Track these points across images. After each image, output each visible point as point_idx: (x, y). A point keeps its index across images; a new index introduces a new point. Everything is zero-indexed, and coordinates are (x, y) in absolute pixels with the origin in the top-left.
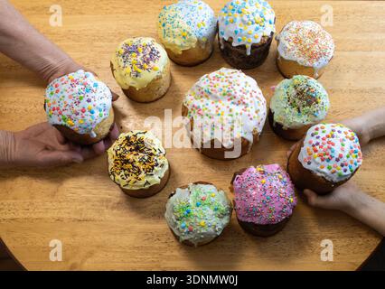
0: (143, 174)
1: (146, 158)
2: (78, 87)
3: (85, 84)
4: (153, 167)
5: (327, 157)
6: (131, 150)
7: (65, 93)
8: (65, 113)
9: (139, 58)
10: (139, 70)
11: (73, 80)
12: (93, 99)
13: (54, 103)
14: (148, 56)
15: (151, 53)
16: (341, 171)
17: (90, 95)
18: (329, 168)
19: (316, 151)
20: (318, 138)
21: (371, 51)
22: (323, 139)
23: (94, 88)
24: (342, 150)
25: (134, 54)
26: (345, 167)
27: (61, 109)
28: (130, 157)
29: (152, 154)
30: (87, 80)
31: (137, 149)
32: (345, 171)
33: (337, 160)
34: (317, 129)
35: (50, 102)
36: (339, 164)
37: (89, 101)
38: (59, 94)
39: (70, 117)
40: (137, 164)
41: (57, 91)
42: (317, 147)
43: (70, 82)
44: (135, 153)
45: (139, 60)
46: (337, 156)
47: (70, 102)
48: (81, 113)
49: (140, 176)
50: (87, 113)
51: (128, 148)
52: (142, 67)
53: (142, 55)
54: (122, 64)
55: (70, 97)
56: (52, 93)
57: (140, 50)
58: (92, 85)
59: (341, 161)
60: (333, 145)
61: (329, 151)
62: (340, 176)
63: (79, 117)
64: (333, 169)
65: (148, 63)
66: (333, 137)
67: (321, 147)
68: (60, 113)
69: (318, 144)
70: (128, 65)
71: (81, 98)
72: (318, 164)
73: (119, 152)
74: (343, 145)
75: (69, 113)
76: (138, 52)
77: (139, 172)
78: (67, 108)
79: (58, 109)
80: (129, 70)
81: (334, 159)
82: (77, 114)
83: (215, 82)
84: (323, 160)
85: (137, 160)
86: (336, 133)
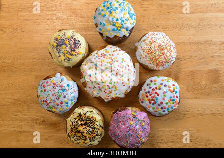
0: (88, 140)
1: (91, 130)
2: (58, 88)
3: (61, 86)
4: (95, 136)
5: (152, 102)
6: (82, 125)
7: (50, 93)
8: (50, 104)
9: (68, 49)
10: (70, 57)
11: (54, 84)
12: (67, 96)
13: (43, 98)
14: (73, 46)
15: (74, 43)
16: (161, 111)
17: (65, 93)
18: (153, 108)
19: (147, 96)
20: (150, 88)
21: (206, 13)
22: (153, 90)
23: (67, 88)
24: (164, 99)
25: (64, 46)
26: (164, 109)
27: (48, 102)
28: (81, 129)
29: (94, 128)
30: (63, 83)
31: (86, 124)
32: (164, 111)
33: (159, 105)
34: (151, 81)
35: (41, 97)
36: (160, 107)
37: (65, 97)
38: (46, 92)
39: (54, 107)
40: (85, 134)
41: (45, 90)
42: (148, 94)
43: (52, 85)
44: (84, 127)
45: (68, 50)
46: (159, 102)
47: (53, 98)
48: (60, 104)
49: (86, 141)
50: (64, 104)
51: (80, 123)
52: (71, 54)
53: (69, 46)
54: (58, 55)
55: (53, 95)
56: (42, 91)
57: (67, 42)
58: (66, 86)
59: (162, 106)
60: (158, 95)
61: (155, 98)
62: (160, 113)
63: (59, 106)
64: (156, 110)
65: (74, 51)
66: (160, 89)
67: (151, 95)
68: (48, 104)
69: (149, 92)
70: (61, 54)
71: (60, 96)
72: (147, 104)
73: (74, 124)
74: (165, 96)
75: (53, 104)
76: (66, 45)
77: (86, 139)
78: (52, 101)
79: (46, 102)
80: (63, 58)
81: (157, 104)
82: (58, 105)
83: (102, 58)
84: (150, 103)
85: (85, 132)
86: (162, 87)
